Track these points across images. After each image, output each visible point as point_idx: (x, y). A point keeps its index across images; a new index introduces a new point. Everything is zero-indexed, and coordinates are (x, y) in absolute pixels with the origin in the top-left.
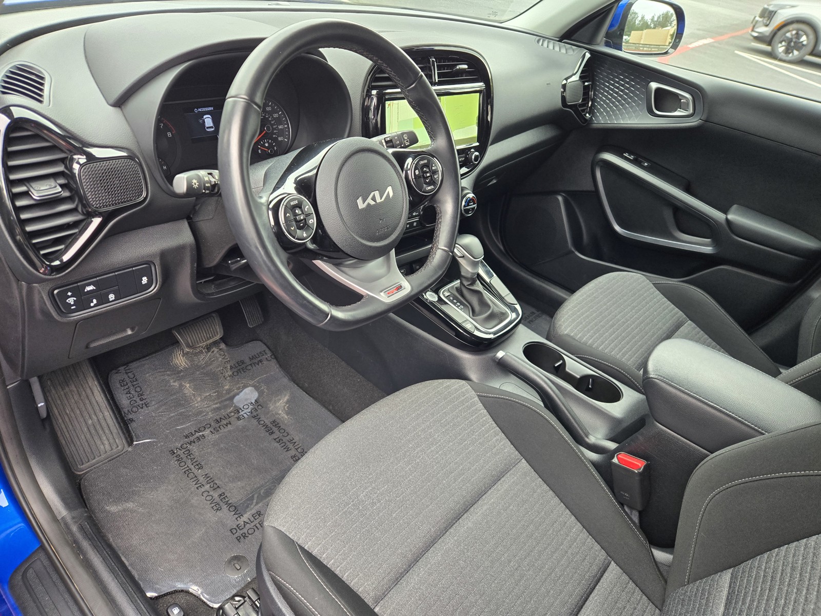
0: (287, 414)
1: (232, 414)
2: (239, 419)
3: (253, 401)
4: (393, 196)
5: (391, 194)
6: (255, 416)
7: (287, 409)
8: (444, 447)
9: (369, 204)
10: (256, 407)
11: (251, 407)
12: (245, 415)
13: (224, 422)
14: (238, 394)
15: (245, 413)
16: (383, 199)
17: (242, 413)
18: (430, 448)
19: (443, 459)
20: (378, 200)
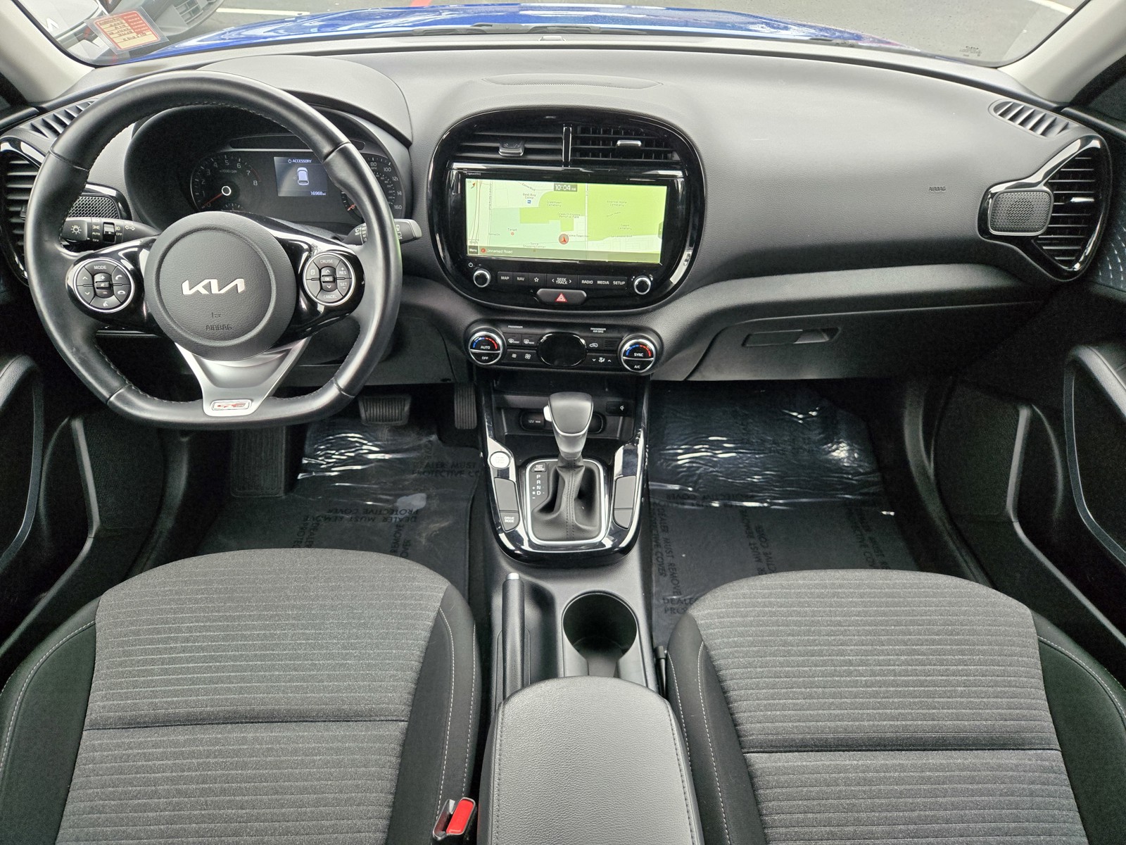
0: (429, 539)
1: (385, 512)
2: (385, 520)
3: (414, 510)
4: (243, 292)
5: (241, 288)
6: (399, 527)
7: (433, 535)
8: (323, 638)
9: (198, 292)
10: (411, 517)
11: (407, 514)
12: (394, 520)
13: (371, 516)
14: (407, 495)
15: (395, 518)
16: (223, 291)
17: (393, 516)
18: (306, 629)
19: (305, 649)
20: (215, 290)
